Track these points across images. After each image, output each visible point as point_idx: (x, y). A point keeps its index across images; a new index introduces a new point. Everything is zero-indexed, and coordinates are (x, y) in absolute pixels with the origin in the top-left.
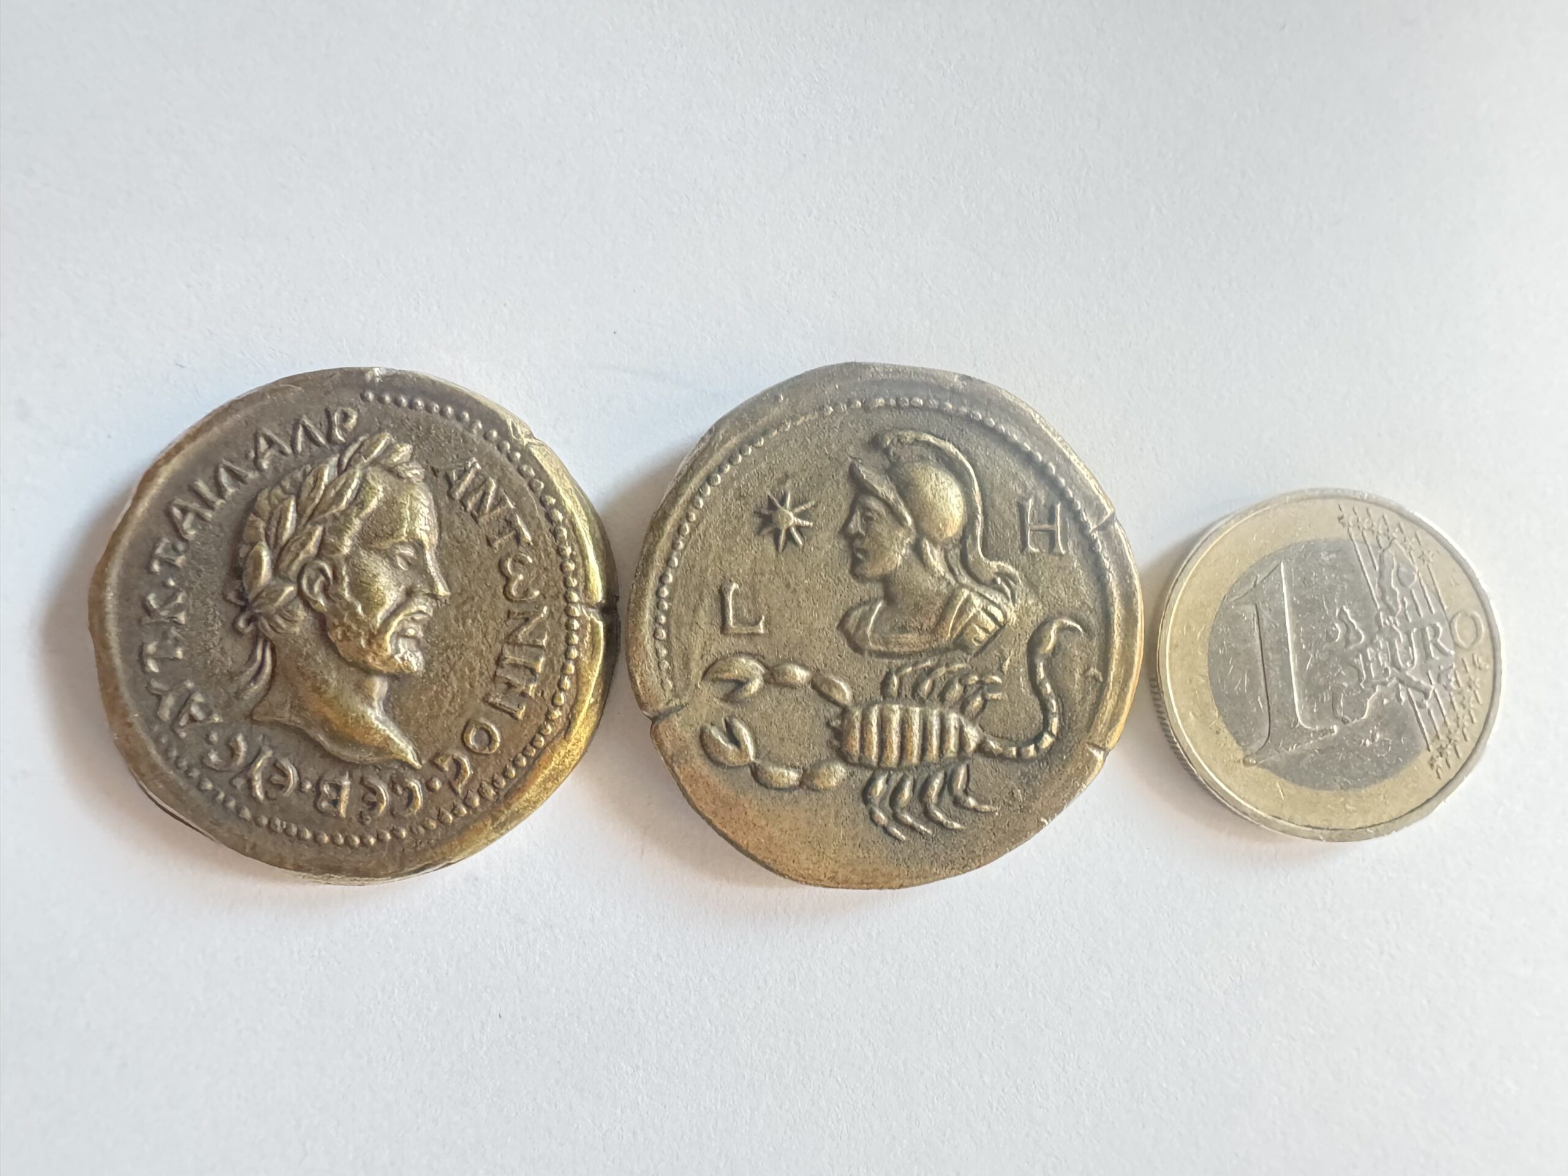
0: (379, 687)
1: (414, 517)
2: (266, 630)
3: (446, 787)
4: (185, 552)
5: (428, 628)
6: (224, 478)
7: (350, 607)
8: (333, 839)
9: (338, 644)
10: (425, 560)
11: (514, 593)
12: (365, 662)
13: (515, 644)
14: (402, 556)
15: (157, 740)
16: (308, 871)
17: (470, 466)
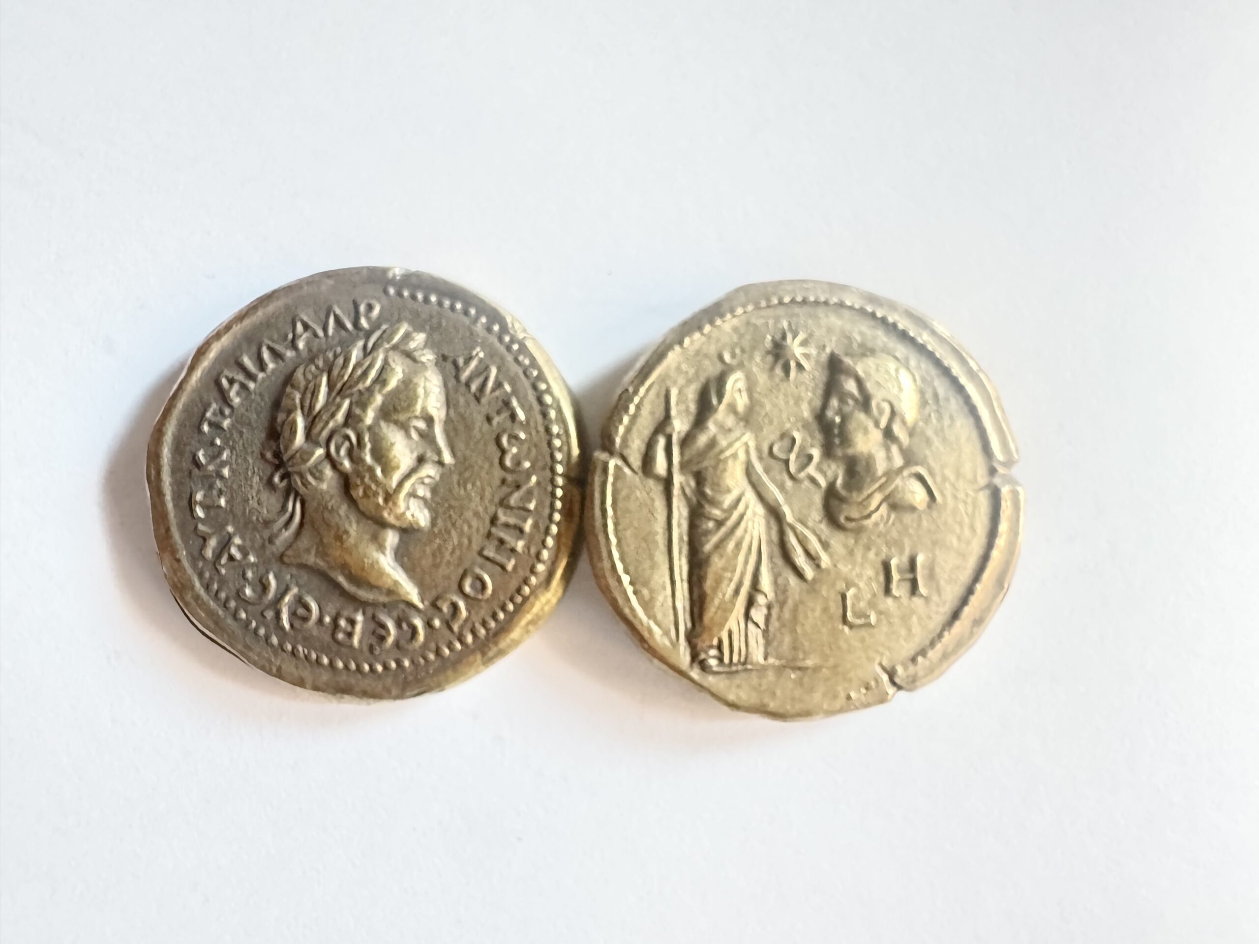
0: (391, 538)
1: (427, 394)
2: (299, 487)
3: (445, 625)
4: (230, 416)
5: (434, 490)
6: (266, 355)
7: (371, 470)
8: (346, 667)
9: (359, 500)
10: (434, 433)
11: (508, 463)
12: (382, 517)
13: (509, 507)
14: (416, 429)
15: (201, 575)
16: (323, 691)
17: (474, 353)
